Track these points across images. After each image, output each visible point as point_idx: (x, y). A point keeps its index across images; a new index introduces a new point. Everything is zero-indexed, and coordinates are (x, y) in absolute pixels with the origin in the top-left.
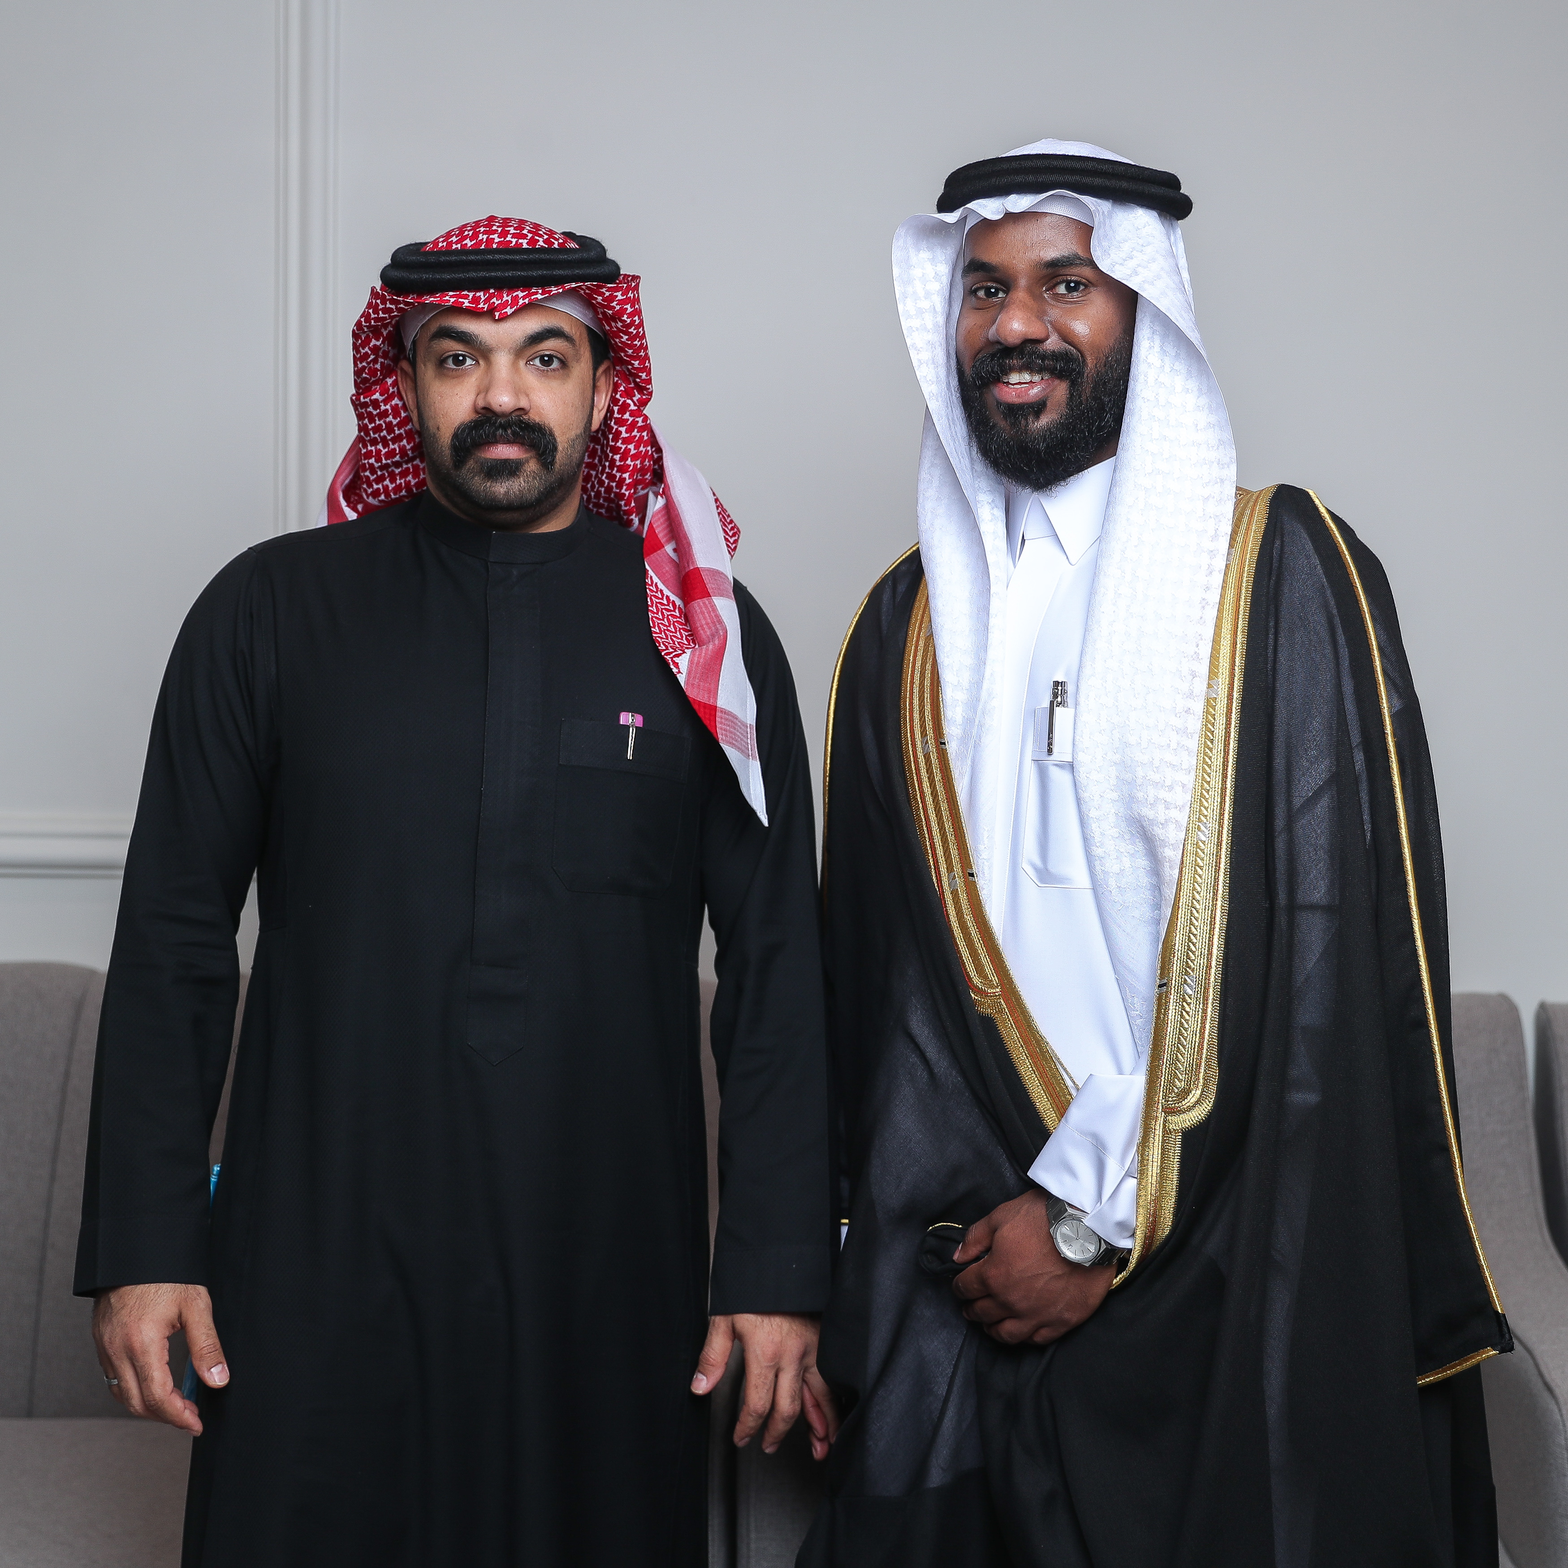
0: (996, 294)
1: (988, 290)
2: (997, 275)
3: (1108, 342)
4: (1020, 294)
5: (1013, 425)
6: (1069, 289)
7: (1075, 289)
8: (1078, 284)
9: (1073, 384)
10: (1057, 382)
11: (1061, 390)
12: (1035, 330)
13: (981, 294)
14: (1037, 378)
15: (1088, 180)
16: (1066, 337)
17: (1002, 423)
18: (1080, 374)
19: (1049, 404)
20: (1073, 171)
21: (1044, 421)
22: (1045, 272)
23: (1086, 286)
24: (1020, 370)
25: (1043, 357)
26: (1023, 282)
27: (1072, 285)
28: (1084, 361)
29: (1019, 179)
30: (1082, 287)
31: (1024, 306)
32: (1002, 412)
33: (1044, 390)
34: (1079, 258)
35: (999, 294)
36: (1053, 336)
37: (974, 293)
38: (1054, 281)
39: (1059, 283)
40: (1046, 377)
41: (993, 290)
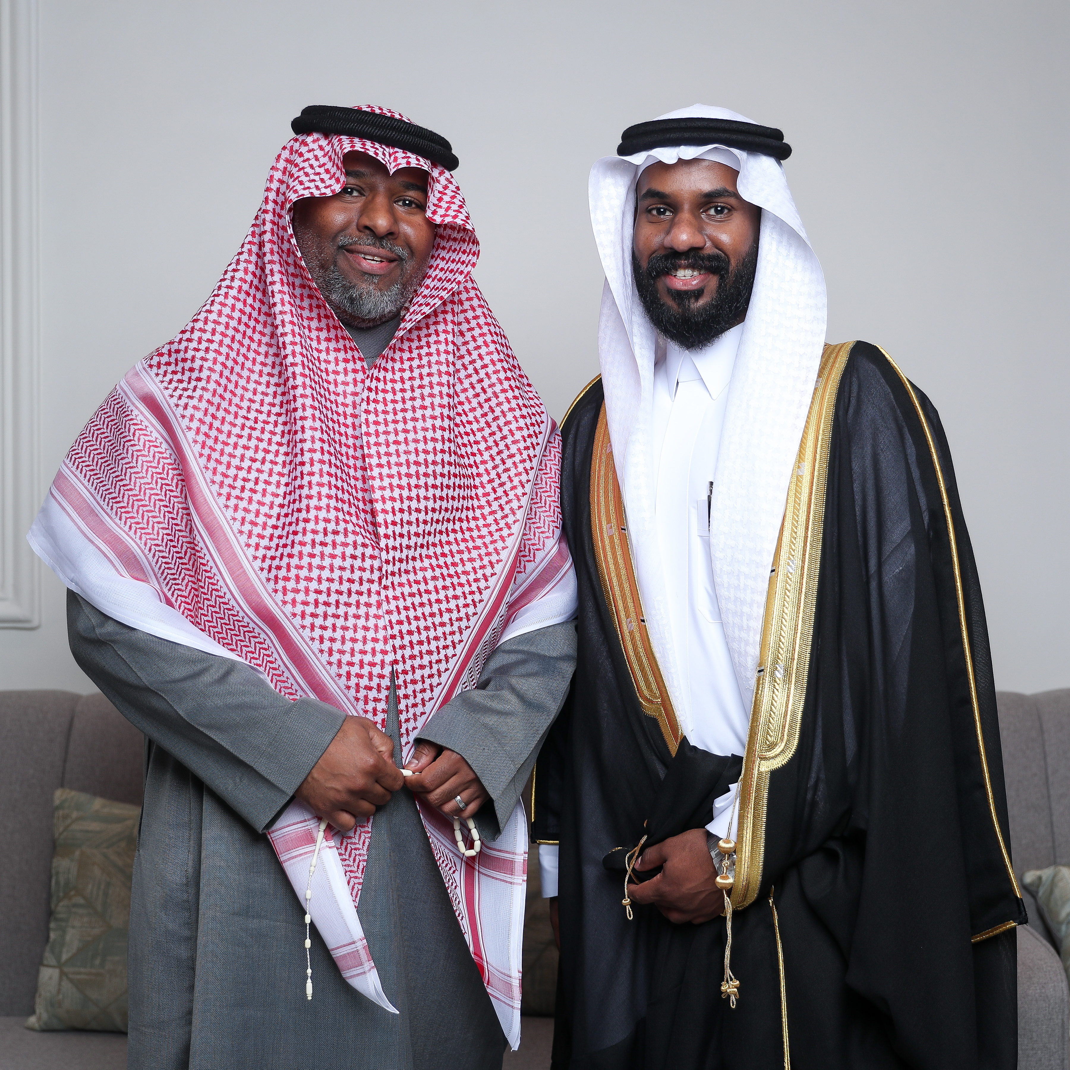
0: (664, 213)
1: (658, 210)
2: (668, 201)
3: (745, 248)
4: (686, 215)
5: (679, 305)
6: (717, 212)
7: (721, 212)
8: (723, 208)
9: (722, 278)
10: (711, 276)
11: (713, 282)
12: (697, 241)
13: (655, 212)
14: (696, 273)
15: (735, 138)
16: (717, 244)
17: (670, 302)
18: (727, 271)
19: (705, 291)
20: (724, 131)
21: (701, 302)
22: (703, 200)
24: (686, 267)
25: (702, 259)
26: (686, 207)
27: (719, 209)
28: (729, 261)
29: (686, 135)
30: (726, 211)
31: (690, 224)
32: (672, 295)
33: (703, 281)
34: (727, 191)
35: (668, 213)
36: (709, 244)
37: (650, 211)
38: (708, 206)
39: (711, 208)
40: (703, 272)
41: (662, 210)
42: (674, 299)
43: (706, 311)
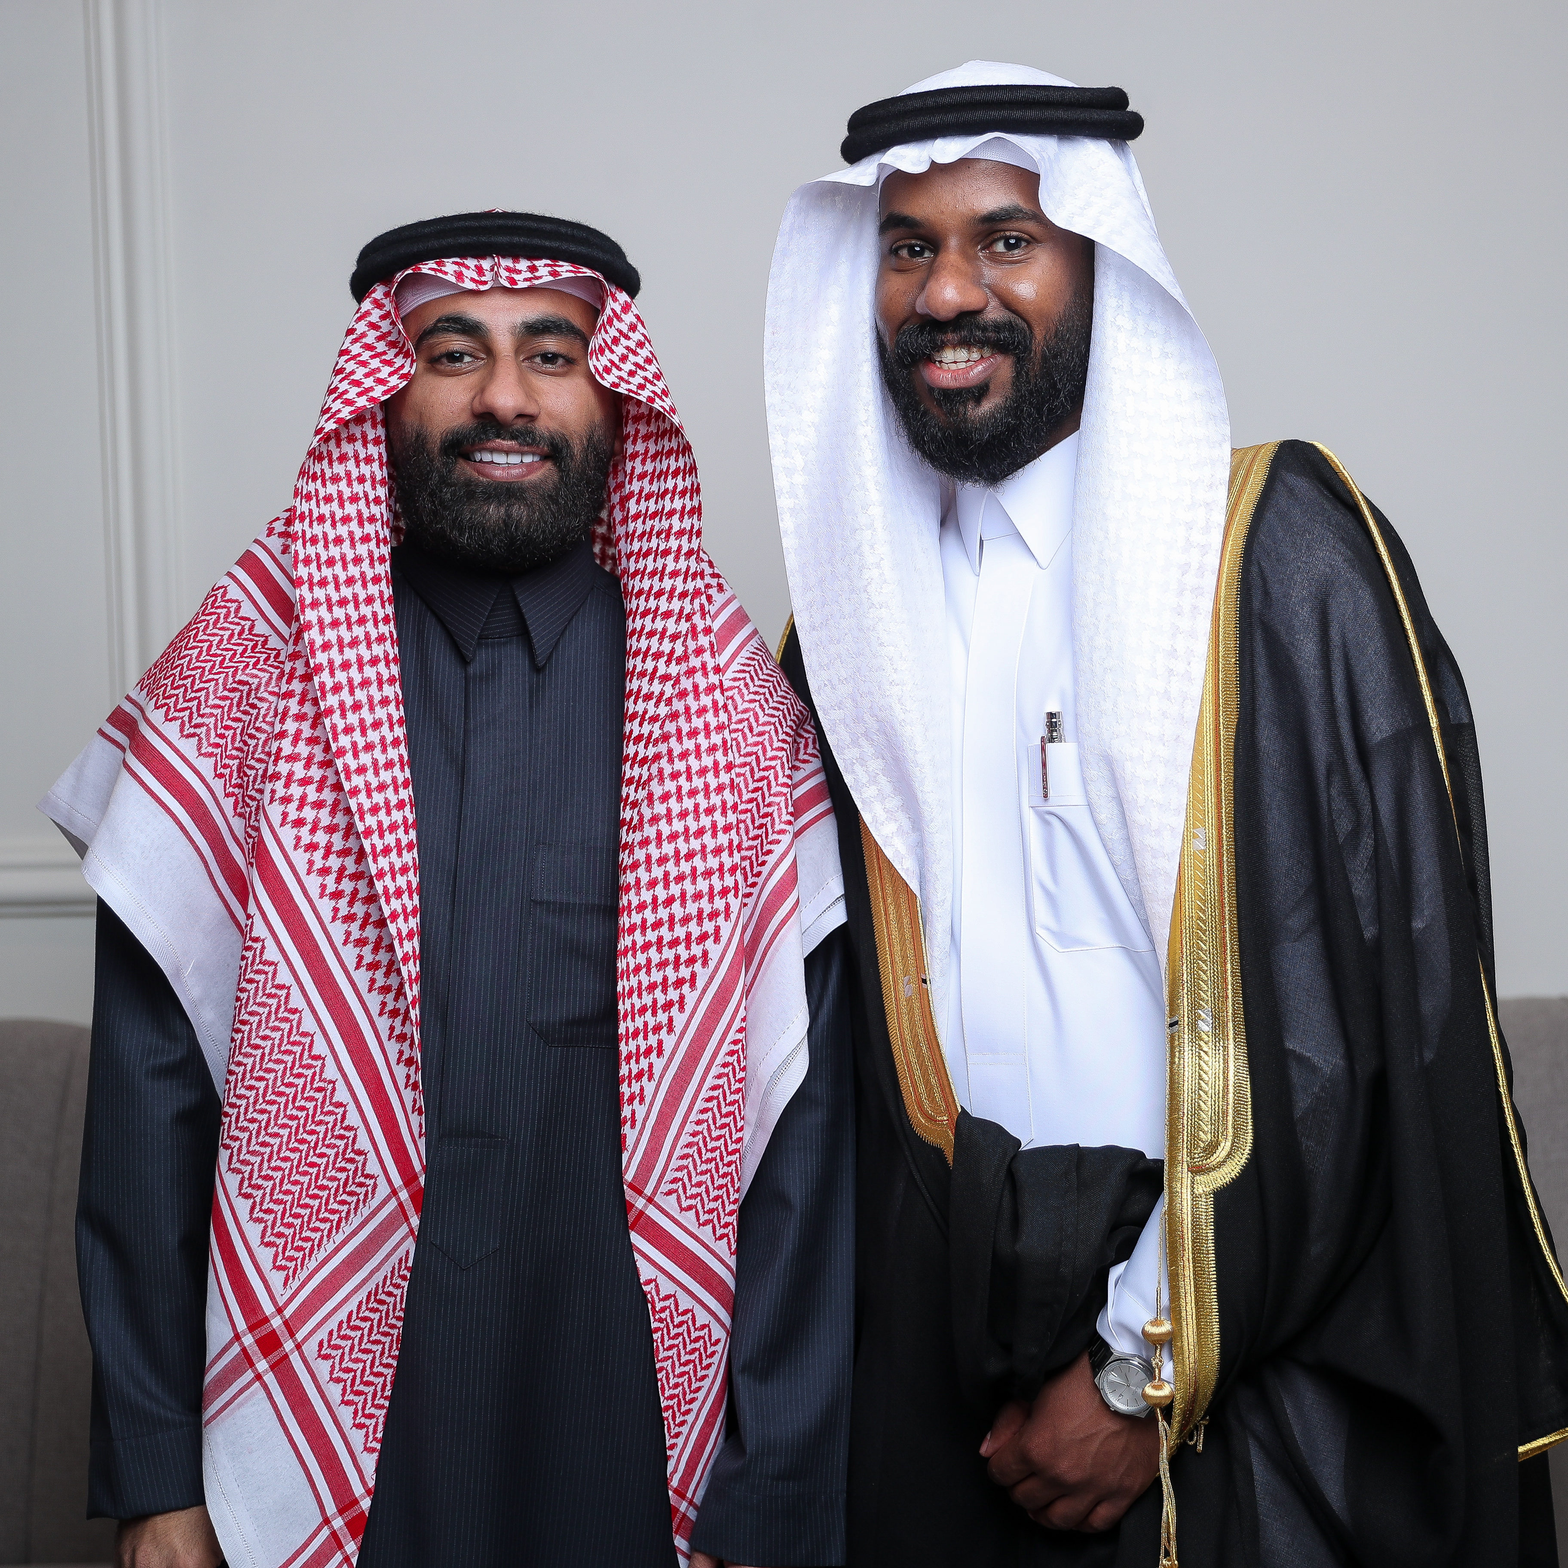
0: (920, 254)
1: (911, 248)
2: (922, 231)
4: (952, 256)
5: (949, 413)
6: (1009, 247)
7: (1015, 247)
8: (1019, 240)
9: (1020, 362)
10: (1000, 359)
11: (1005, 368)
12: (973, 298)
13: (904, 253)
14: (975, 356)
16: (1007, 303)
17: (934, 409)
18: (1027, 349)
19: (992, 387)
21: (987, 406)
22: (980, 227)
23: (1028, 242)
24: (956, 346)
25: (983, 329)
26: (954, 240)
27: (1012, 241)
28: (1031, 332)
30: (1024, 244)
31: (960, 271)
32: (937, 398)
33: (985, 369)
34: (1021, 211)
35: (925, 254)
36: (993, 304)
37: (898, 251)
38: (991, 239)
39: (997, 240)
40: (987, 352)
41: (917, 249)
42: (940, 405)
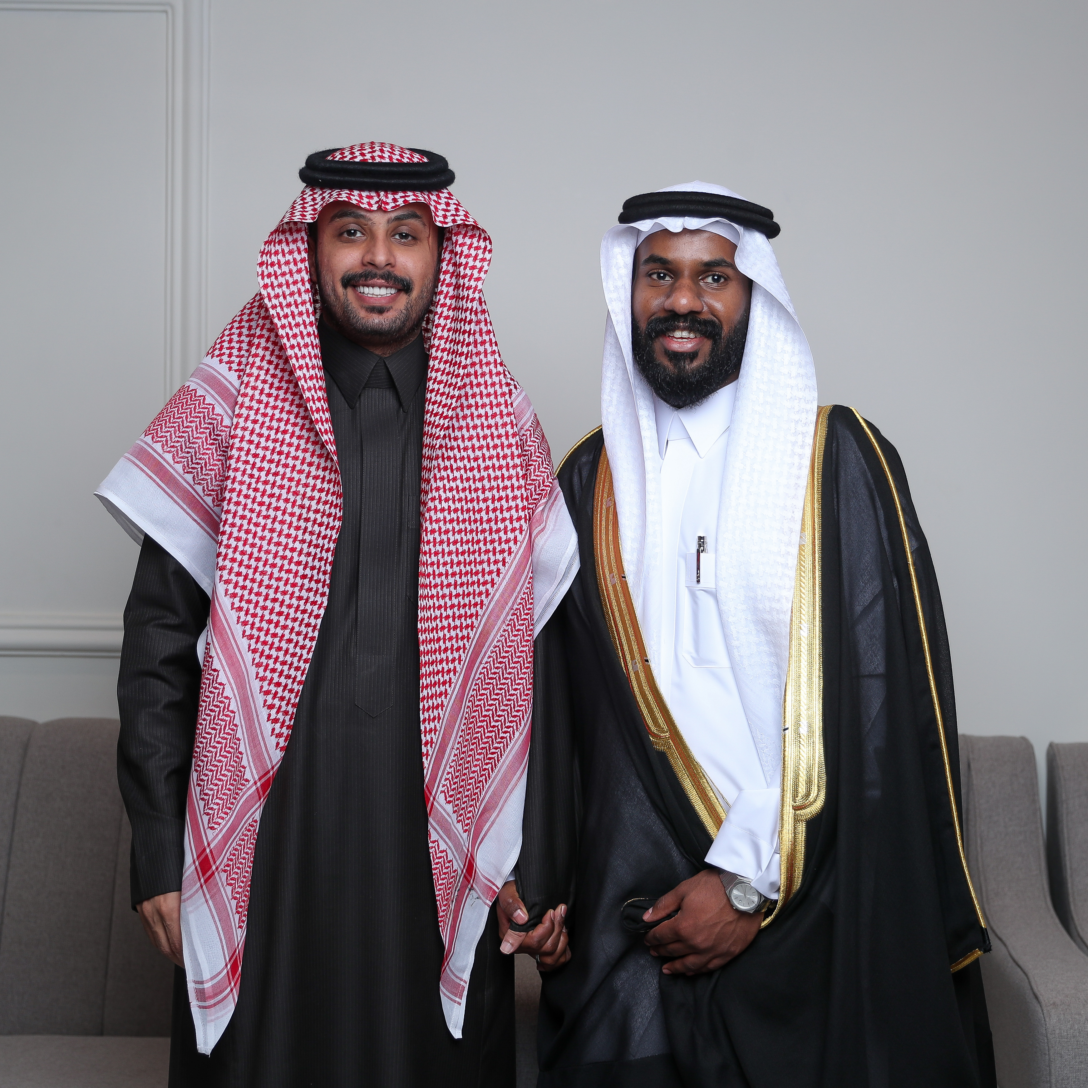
0: (663, 278)
1: (659, 274)
2: (670, 267)
3: (737, 317)
4: (686, 281)
5: (675, 365)
6: (714, 280)
7: (718, 280)
8: (719, 277)
9: (715, 343)
10: (705, 340)
11: (707, 345)
12: (696, 306)
13: (655, 276)
14: (692, 336)
15: (734, 212)
16: (712, 311)
17: (666, 362)
18: (720, 336)
19: (699, 354)
20: (726, 206)
21: (695, 364)
22: (703, 268)
24: (683, 329)
25: (699, 323)
26: (686, 273)
27: (716, 277)
28: (722, 328)
29: (692, 207)
30: (722, 280)
31: (690, 289)
32: (668, 356)
33: (697, 344)
34: (725, 262)
35: (667, 278)
36: (705, 309)
37: (650, 275)
38: (707, 274)
39: (709, 276)
40: (698, 336)
41: (662, 275)
42: (670, 360)
43: (700, 373)
